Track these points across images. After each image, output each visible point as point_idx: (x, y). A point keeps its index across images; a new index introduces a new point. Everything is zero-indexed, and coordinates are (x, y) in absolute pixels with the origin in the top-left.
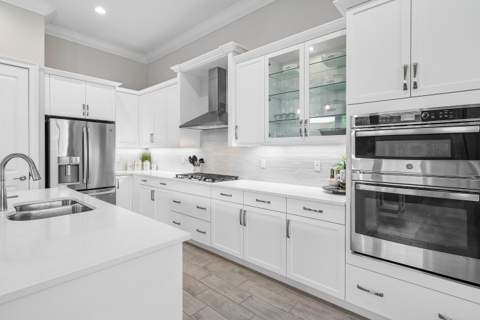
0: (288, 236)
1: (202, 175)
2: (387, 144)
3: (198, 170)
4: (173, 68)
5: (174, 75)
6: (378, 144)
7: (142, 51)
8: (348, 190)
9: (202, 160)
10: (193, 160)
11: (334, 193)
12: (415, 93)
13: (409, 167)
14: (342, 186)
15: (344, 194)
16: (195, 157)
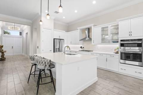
0: (107, 61)
1: (83, 51)
2: (126, 44)
3: (82, 49)
4: (78, 28)
5: (78, 29)
6: (125, 45)
7: (68, 23)
8: (119, 53)
9: (83, 47)
10: (81, 47)
11: (116, 53)
12: (131, 36)
13: (130, 48)
14: (118, 52)
15: (118, 53)
16: (82, 47)
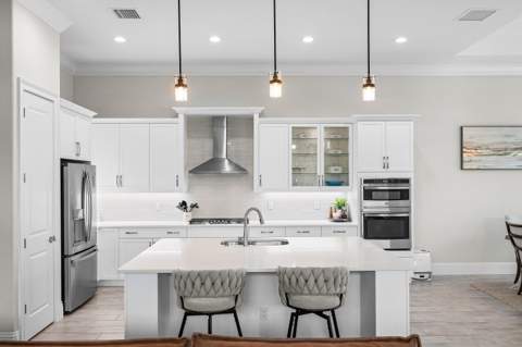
9: (195, 206)
16: (184, 203)
